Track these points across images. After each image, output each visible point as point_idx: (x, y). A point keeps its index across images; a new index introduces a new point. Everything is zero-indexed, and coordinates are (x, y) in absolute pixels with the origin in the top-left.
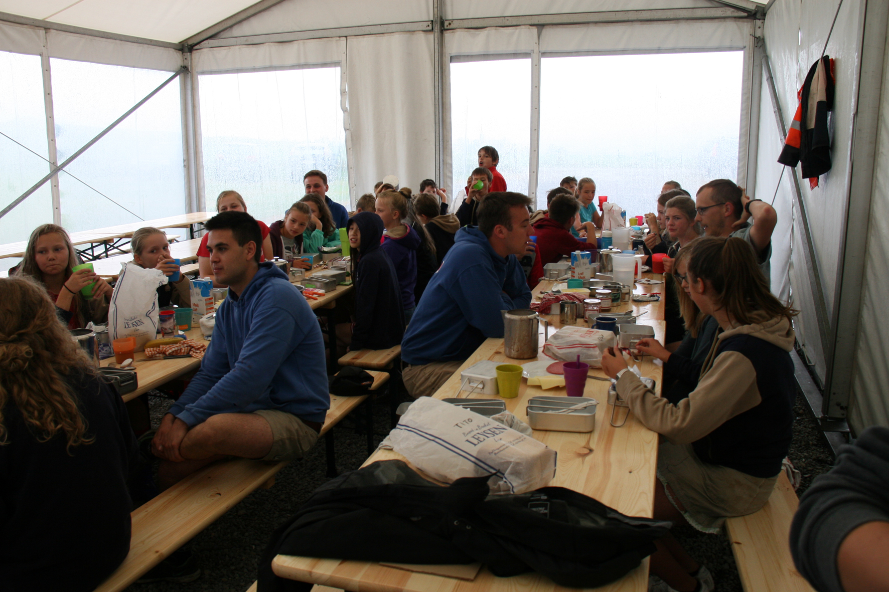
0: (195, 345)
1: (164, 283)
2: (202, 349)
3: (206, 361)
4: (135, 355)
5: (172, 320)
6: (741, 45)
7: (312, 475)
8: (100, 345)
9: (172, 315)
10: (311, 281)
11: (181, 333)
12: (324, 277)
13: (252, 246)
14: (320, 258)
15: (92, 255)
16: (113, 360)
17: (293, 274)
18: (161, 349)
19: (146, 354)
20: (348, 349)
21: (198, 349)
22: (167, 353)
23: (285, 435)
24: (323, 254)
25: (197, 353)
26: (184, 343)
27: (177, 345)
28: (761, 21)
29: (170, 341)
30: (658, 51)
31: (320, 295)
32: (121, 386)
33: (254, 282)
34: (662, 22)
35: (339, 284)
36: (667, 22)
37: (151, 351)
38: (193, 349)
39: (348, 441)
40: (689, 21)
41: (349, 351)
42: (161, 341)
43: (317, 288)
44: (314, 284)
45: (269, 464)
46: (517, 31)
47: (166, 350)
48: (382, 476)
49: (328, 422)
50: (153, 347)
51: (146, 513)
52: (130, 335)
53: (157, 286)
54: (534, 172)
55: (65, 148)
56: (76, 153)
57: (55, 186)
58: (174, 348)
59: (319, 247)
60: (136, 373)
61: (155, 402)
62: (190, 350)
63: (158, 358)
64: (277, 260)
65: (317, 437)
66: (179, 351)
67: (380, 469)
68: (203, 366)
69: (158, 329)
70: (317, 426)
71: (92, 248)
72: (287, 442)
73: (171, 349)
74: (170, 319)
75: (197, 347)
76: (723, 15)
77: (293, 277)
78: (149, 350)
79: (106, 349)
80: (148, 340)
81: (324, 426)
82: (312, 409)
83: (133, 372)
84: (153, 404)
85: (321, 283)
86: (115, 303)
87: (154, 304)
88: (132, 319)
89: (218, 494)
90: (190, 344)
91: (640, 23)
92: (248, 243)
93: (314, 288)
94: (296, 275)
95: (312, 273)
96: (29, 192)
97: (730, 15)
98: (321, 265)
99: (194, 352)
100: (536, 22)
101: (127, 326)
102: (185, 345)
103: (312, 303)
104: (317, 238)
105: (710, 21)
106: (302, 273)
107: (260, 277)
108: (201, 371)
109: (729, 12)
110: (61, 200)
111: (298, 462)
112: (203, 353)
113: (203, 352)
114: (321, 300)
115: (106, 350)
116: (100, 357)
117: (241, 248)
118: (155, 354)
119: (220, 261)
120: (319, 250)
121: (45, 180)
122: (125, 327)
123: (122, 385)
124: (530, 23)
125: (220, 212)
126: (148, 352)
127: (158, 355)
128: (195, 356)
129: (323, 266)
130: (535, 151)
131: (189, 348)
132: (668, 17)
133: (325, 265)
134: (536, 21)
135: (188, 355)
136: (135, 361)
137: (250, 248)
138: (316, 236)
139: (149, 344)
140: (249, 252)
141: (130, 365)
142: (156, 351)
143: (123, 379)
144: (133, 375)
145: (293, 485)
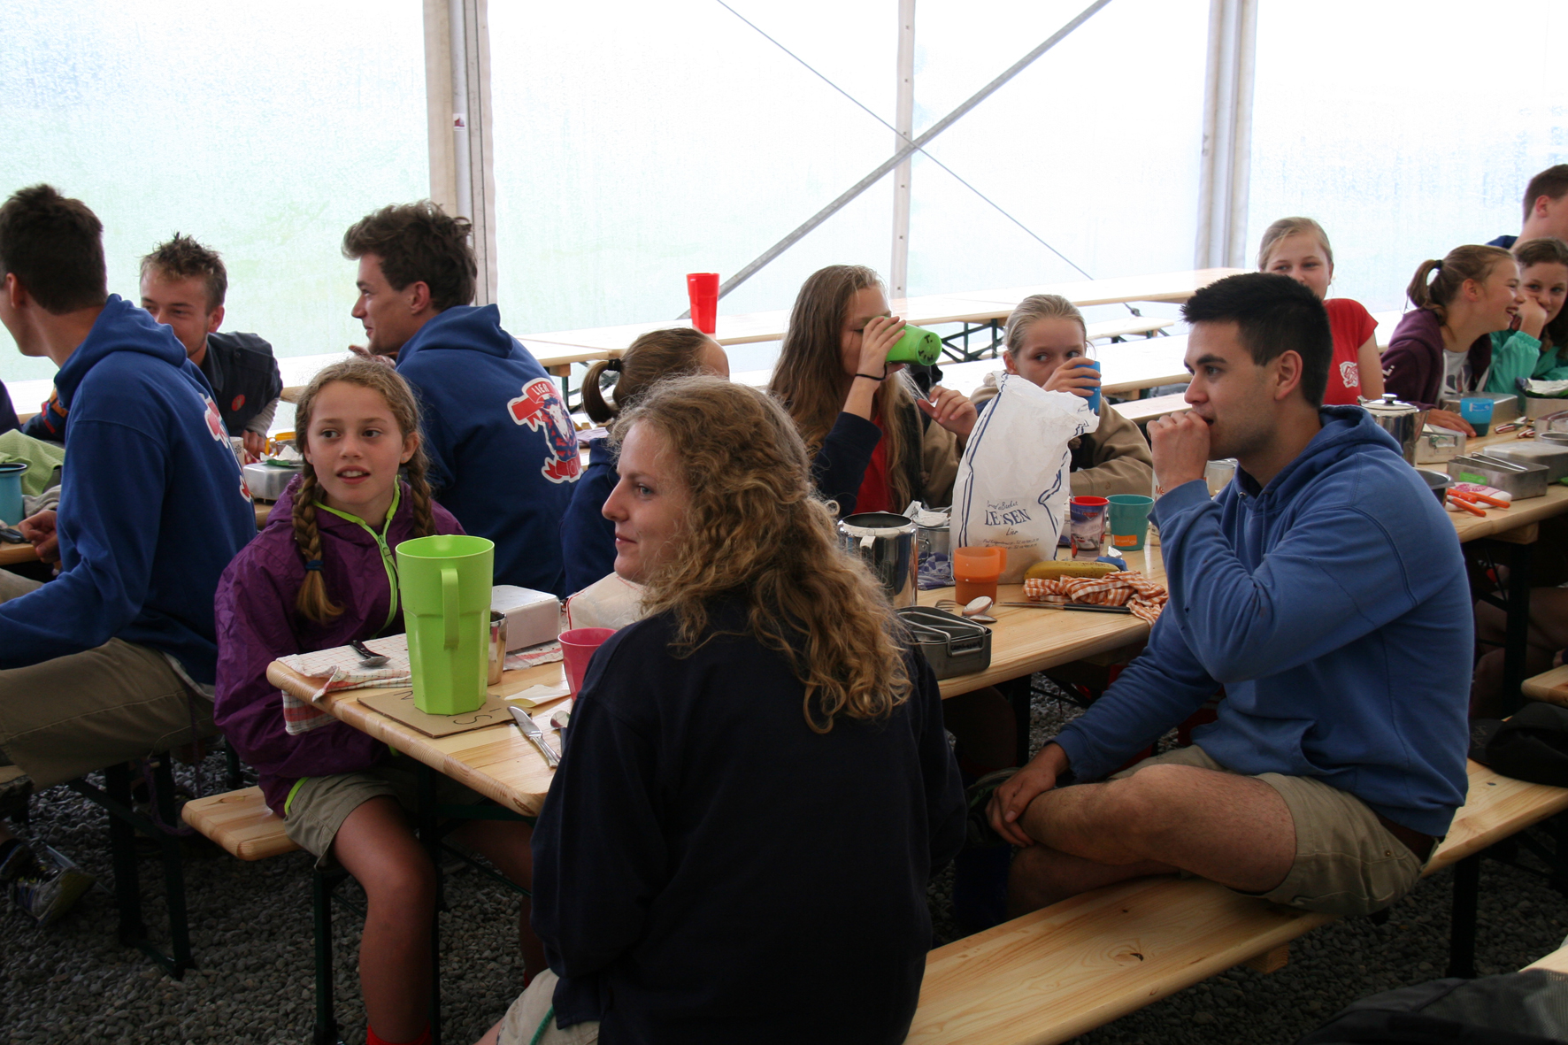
0: (1142, 587)
1: (1087, 430)
2: (1156, 599)
3: (1162, 633)
4: (1000, 591)
5: (1099, 521)
7: (1406, 968)
8: (930, 555)
9: (1101, 509)
10: (1476, 463)
11: (1114, 553)
12: (1515, 458)
13: (1291, 364)
14: (1519, 408)
15: (965, 352)
16: (949, 594)
17: (1432, 443)
18: (1061, 584)
19: (1025, 592)
20: (1558, 659)
21: (1148, 597)
22: (1074, 597)
23: (1328, 849)
24: (1528, 399)
25: (1144, 606)
26: (1117, 578)
27: (1100, 581)
29: (1084, 567)
31: (1495, 505)
32: (951, 657)
33: (1307, 458)
35: (1557, 483)
37: (1036, 587)
38: (1135, 596)
39: (1526, 903)
41: (1560, 665)
42: (1066, 567)
43: (1490, 485)
44: (1484, 474)
45: (1279, 911)
47: (1073, 589)
48: (1542, 1012)
49: (1456, 839)
50: (1043, 578)
51: (963, 960)
52: (996, 543)
53: (1071, 434)
55: (932, 104)
56: (955, 112)
57: (903, 186)
58: (1091, 587)
59: (1520, 377)
60: (989, 631)
61: (1051, 710)
62: (1129, 598)
63: (1051, 605)
64: (1389, 402)
65: (1419, 872)
66: (1101, 596)
67: (1545, 992)
68: (1154, 643)
69: (1062, 538)
70: (1423, 845)
71: (966, 333)
72: (1331, 865)
73: (1083, 587)
74: (1094, 516)
75: (1146, 593)
77: (1431, 450)
78: (1032, 583)
79: (940, 568)
80: (1035, 560)
81: (1442, 849)
82: (1415, 795)
83: (982, 628)
84: (1044, 711)
85: (1502, 474)
86: (970, 464)
87: (1059, 476)
88: (1004, 506)
89: (1136, 955)
90: (1131, 582)
92: (1279, 355)
93: (1482, 485)
94: (1438, 446)
95: (1485, 445)
96: (846, 197)
98: (1517, 427)
99: (1136, 603)
101: (991, 520)
102: (1119, 584)
103: (1464, 525)
104: (1517, 358)
106: (1456, 443)
107: (1327, 446)
108: (1147, 654)
110: (913, 219)
111: (1374, 926)
112: (1158, 610)
113: (1157, 607)
114: (1495, 518)
115: (940, 570)
116: (921, 582)
117: (1259, 368)
118: (1045, 594)
119: (1207, 400)
120: (1518, 387)
121: (881, 170)
122: (987, 523)
123: (954, 653)
125: (1268, 270)
126: (1030, 586)
127: (1051, 598)
128: (1138, 612)
129: (1521, 429)
131: (1127, 591)
133: (1529, 427)
135: (1122, 609)
136: (997, 603)
137: (1286, 369)
138: (1514, 349)
139: (1037, 568)
140: (1282, 378)
141: (983, 611)
142: (1049, 588)
143: (957, 640)
144: (982, 634)
145: (1347, 981)
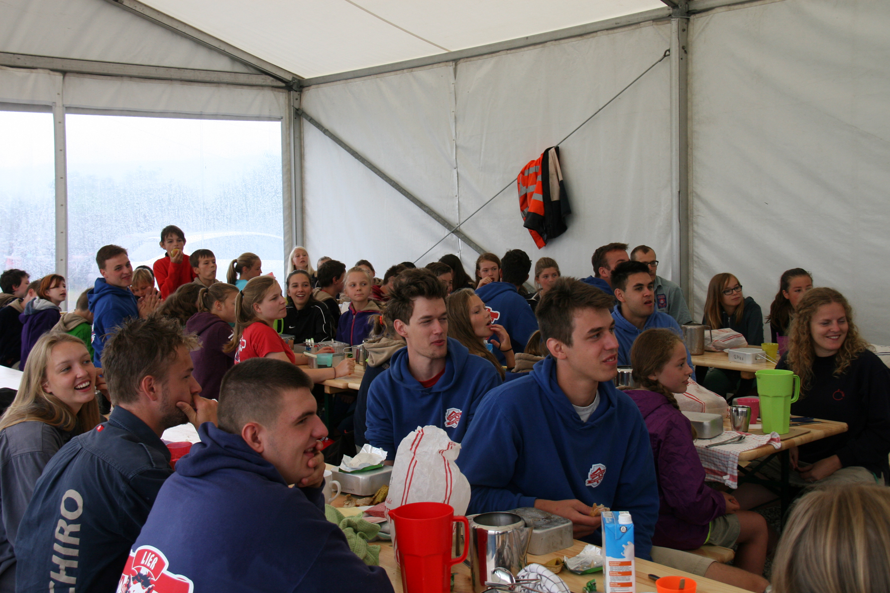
6: (279, 116)
28: (298, 93)
30: (200, 116)
34: (203, 84)
36: (208, 85)
40: (230, 86)
46: (33, 75)
54: (62, 260)
76: (264, 84)
91: (179, 82)
97: (270, 84)
100: (60, 67)
105: (250, 88)
109: (269, 81)
124: (51, 67)
130: (62, 233)
132: (212, 80)
134: (59, 65)
